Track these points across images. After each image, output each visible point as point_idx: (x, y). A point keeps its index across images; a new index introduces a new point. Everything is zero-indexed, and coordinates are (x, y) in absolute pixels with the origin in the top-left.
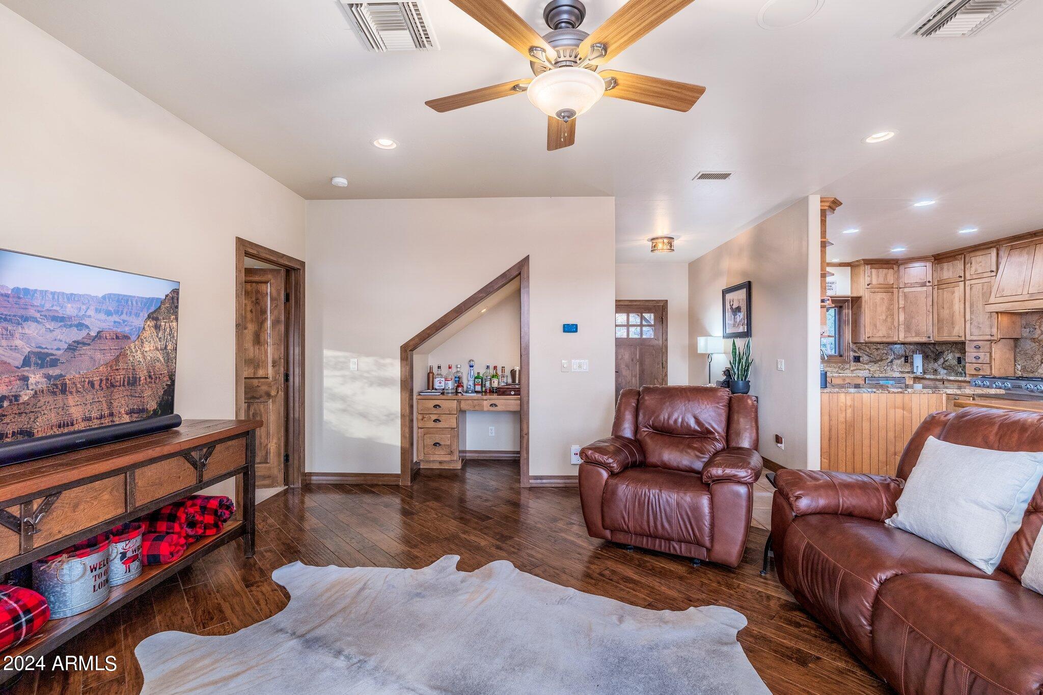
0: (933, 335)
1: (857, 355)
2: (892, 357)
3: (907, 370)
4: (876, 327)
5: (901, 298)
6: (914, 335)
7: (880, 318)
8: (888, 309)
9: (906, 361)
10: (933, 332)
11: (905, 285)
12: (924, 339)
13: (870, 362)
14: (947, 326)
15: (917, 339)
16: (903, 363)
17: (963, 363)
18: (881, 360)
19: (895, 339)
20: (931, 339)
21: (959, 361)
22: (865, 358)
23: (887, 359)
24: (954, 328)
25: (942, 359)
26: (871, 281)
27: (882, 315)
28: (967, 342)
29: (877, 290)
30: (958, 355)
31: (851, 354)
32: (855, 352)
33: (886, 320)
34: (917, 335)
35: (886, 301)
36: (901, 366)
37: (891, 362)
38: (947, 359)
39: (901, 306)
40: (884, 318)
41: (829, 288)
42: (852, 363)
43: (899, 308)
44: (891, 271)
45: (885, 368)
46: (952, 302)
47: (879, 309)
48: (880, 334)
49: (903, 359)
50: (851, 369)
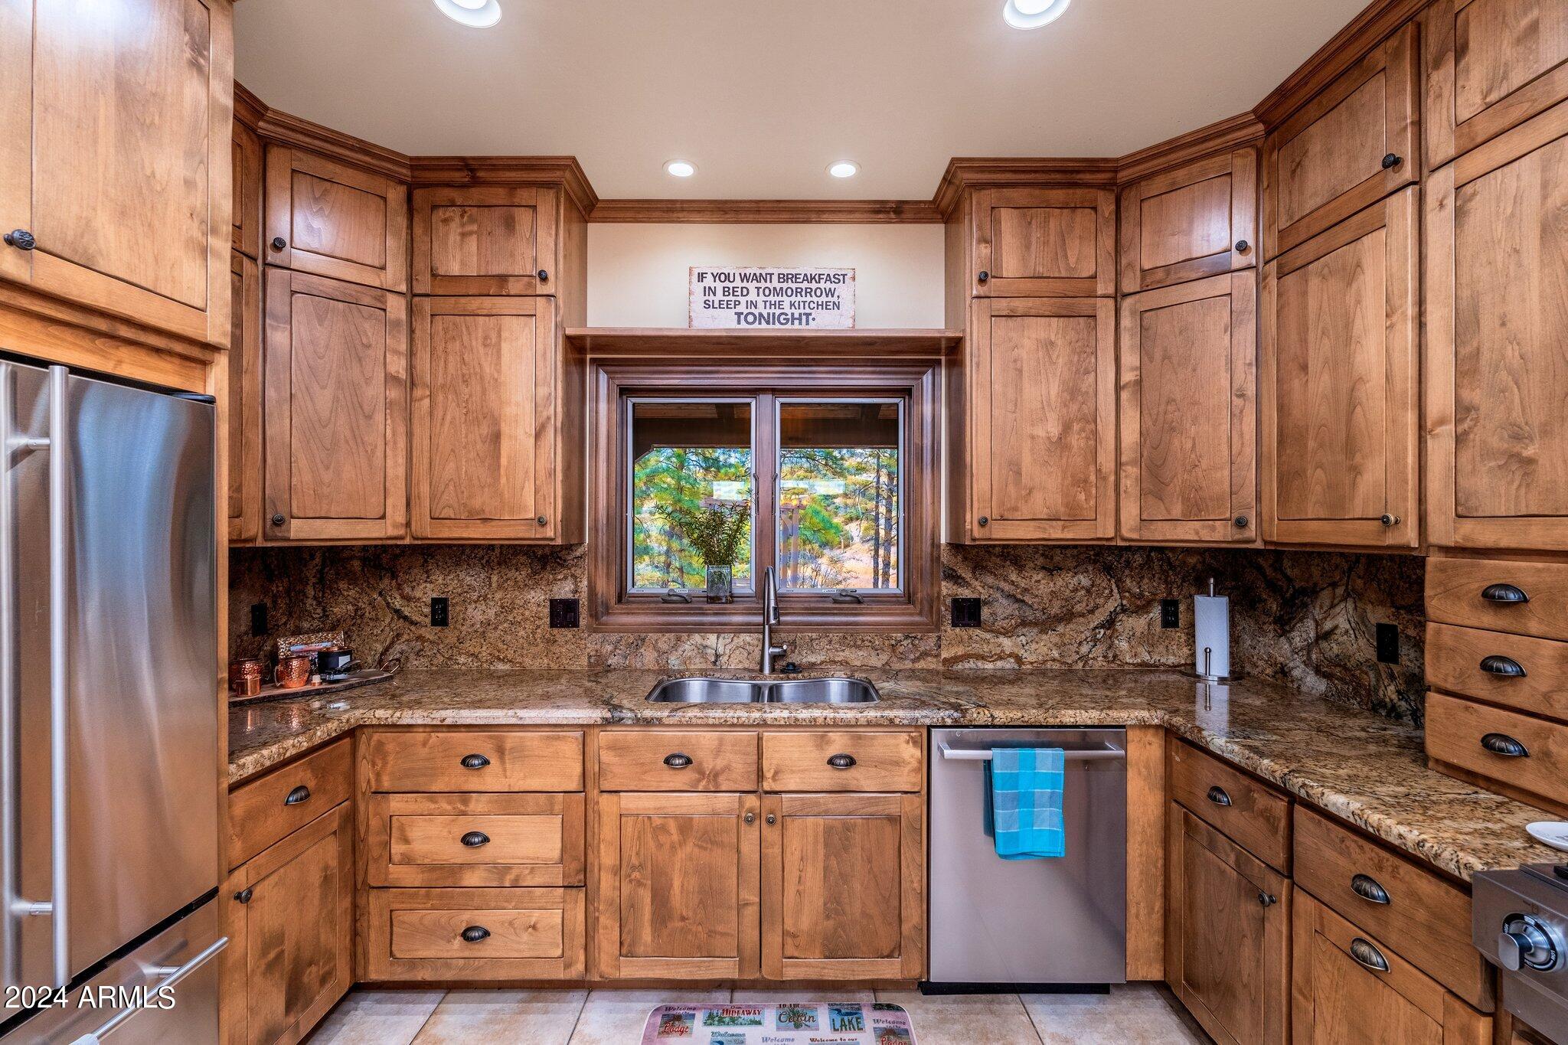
0: (1259, 515)
1: (965, 593)
2: (1111, 605)
3: (1172, 660)
4: (1018, 473)
5: (1126, 341)
6: (1177, 511)
7: (1040, 432)
8: (1072, 392)
9: (1170, 620)
10: (1258, 498)
11: (1143, 279)
12: (1219, 533)
13: (1024, 623)
14: (1319, 465)
15: (1187, 533)
16: (1158, 628)
17: (1406, 653)
18: (1068, 617)
19: (1105, 530)
20: (1251, 531)
21: (1387, 643)
22: (1000, 610)
23: (1092, 612)
24: (1356, 471)
25: (1310, 624)
26: (996, 260)
27: (1044, 420)
28: (1433, 560)
29: (1020, 305)
30: (1378, 615)
31: (944, 591)
32: (954, 577)
33: (1061, 444)
34: (1194, 510)
35: (1062, 356)
36: (1148, 640)
37: (1110, 623)
38: (1328, 625)
39: (1128, 377)
40: (1054, 429)
41: (824, 299)
42: (949, 631)
43: (1118, 388)
44: (1084, 218)
45: (1084, 649)
46: (1348, 325)
47: (1032, 394)
48: (1039, 505)
49: (1156, 613)
50: (945, 655)
